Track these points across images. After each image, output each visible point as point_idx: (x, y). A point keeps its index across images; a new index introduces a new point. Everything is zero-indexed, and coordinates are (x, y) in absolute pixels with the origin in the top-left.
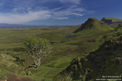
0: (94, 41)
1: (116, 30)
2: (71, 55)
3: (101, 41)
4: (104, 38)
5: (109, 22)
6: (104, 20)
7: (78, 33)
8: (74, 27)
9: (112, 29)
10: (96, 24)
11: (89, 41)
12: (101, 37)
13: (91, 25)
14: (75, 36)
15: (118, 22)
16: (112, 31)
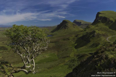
0: (68, 39)
1: (85, 31)
2: (49, 52)
3: (74, 39)
4: (76, 36)
5: (79, 24)
6: (75, 22)
7: (54, 33)
8: (51, 27)
9: (82, 29)
10: (69, 25)
11: (64, 40)
12: (74, 36)
13: (66, 26)
14: (52, 35)
15: (86, 24)
16: (82, 31)
